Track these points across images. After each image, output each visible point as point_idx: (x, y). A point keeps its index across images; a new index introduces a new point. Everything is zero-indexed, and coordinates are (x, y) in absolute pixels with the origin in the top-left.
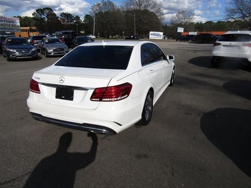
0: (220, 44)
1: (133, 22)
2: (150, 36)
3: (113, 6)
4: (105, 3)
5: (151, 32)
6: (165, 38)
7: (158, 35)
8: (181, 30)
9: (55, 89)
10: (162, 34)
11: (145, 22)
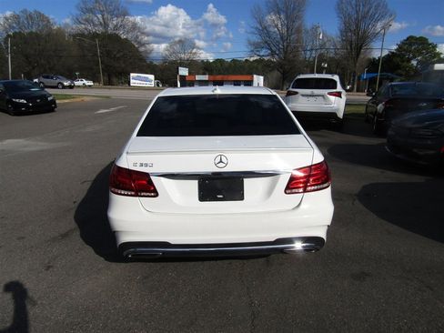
0: (296, 93)
1: (96, 55)
2: (132, 81)
3: (48, 21)
4: (30, 16)
5: (132, 75)
6: (158, 85)
7: (146, 80)
8: (184, 71)
9: (197, 182)
10: (152, 77)
11: (118, 55)
